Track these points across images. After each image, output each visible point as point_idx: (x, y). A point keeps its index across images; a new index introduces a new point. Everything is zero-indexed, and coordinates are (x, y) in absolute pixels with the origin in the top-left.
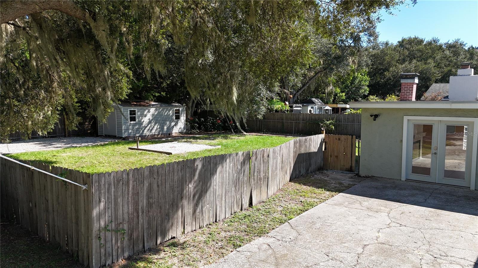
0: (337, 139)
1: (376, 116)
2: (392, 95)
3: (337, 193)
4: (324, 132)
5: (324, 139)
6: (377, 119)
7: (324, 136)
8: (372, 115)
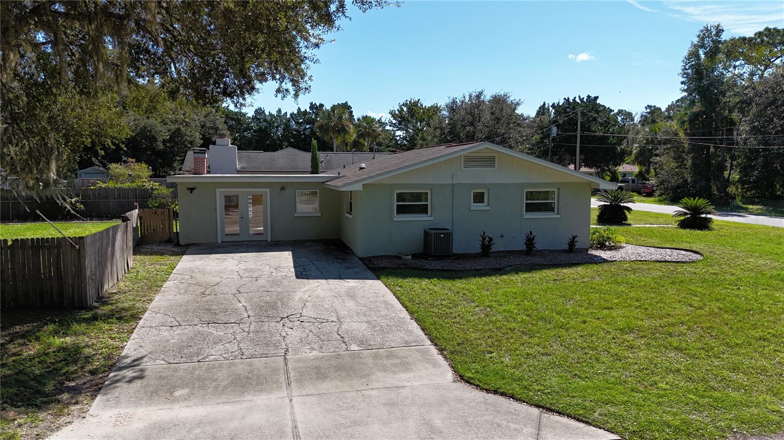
0: (154, 212)
1: (192, 190)
2: (141, 163)
3: (181, 256)
4: (138, 207)
5: (138, 214)
6: (193, 192)
7: (139, 211)
8: (188, 189)
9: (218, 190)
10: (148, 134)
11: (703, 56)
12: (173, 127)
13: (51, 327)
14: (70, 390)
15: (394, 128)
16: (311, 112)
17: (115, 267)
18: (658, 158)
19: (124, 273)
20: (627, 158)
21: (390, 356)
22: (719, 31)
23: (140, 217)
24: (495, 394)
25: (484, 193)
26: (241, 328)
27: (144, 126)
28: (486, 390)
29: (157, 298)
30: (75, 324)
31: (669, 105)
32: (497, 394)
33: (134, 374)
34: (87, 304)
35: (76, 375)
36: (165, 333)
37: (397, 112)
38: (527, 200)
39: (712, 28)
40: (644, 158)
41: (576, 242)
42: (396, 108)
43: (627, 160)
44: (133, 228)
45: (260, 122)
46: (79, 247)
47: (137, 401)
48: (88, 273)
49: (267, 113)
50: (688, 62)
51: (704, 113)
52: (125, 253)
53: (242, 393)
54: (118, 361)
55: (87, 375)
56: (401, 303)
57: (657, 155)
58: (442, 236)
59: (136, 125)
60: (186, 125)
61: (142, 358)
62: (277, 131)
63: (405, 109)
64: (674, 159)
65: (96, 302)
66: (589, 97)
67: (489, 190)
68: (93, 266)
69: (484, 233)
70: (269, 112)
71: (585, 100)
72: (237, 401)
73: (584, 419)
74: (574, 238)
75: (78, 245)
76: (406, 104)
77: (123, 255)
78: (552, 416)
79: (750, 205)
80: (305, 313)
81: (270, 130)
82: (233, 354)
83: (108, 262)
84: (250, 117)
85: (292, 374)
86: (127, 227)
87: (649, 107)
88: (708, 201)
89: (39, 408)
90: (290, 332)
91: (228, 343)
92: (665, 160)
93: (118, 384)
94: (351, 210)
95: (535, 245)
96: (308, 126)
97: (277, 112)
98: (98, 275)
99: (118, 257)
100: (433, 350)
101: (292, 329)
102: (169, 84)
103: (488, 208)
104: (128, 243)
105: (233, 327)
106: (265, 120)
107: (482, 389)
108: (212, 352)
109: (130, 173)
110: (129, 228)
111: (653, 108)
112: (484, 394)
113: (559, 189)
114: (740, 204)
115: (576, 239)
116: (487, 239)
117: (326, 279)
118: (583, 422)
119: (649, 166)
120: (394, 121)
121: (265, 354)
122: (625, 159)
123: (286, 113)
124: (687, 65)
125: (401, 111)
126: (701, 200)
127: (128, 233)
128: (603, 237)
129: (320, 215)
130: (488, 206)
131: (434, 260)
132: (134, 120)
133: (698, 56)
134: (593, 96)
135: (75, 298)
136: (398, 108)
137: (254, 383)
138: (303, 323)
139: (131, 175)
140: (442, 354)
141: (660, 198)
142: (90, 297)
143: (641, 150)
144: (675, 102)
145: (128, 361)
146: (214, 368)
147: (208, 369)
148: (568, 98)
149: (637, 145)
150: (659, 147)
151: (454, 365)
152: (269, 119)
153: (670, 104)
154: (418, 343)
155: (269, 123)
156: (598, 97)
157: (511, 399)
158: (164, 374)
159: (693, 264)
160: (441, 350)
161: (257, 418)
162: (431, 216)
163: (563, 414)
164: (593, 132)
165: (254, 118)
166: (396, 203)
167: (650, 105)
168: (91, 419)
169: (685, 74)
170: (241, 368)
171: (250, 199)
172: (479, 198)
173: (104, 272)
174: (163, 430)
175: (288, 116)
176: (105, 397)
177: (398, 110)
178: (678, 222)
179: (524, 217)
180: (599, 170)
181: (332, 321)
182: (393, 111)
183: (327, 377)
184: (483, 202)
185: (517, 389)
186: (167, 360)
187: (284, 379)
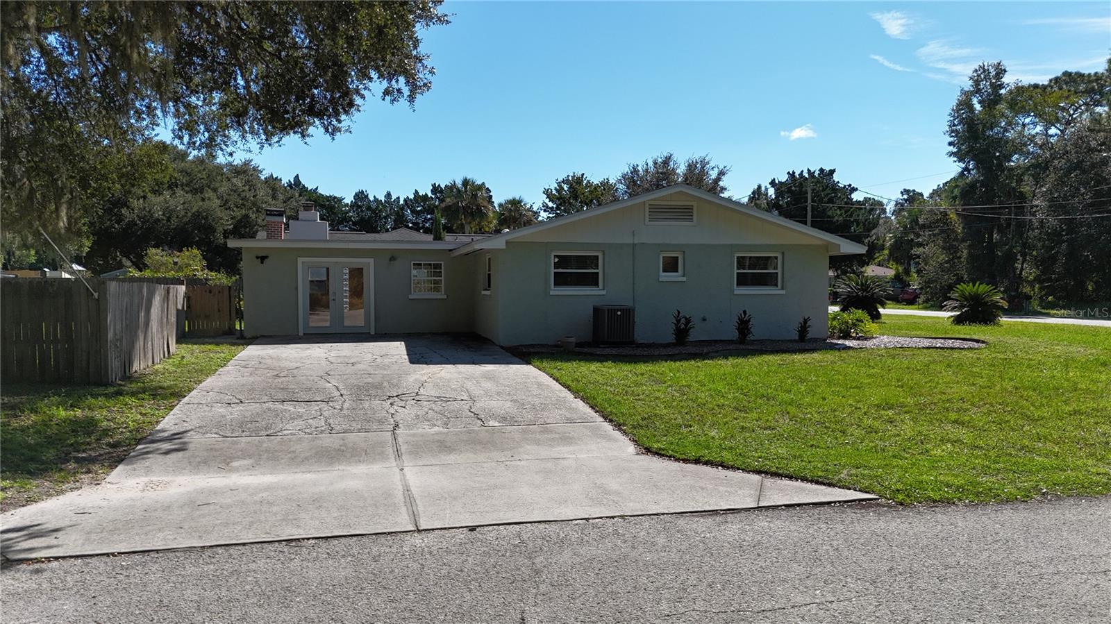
0: (208, 291)
1: (263, 259)
2: (192, 248)
3: (245, 346)
5: (186, 293)
6: (265, 262)
7: (186, 288)
8: (257, 258)
9: (300, 260)
10: (203, 222)
11: (978, 107)
12: (238, 214)
13: (54, 399)
14: (78, 460)
15: (550, 213)
16: (433, 196)
17: (150, 343)
18: (921, 249)
19: (162, 356)
20: (877, 255)
21: (545, 431)
22: (1001, 72)
23: (188, 297)
24: (696, 464)
25: (678, 257)
26: (330, 406)
27: (198, 211)
28: (683, 460)
29: (209, 380)
30: (89, 397)
31: (934, 190)
32: (699, 463)
33: (173, 447)
34: (108, 379)
35: (88, 447)
36: (220, 410)
37: (554, 192)
38: (738, 269)
39: (990, 68)
40: (902, 252)
41: (809, 326)
42: (553, 186)
43: (878, 258)
44: (178, 310)
45: (362, 210)
46: (99, 296)
47: (178, 469)
48: (110, 335)
49: (372, 198)
50: (956, 115)
51: (983, 184)
52: (165, 328)
53: (331, 464)
54: (151, 434)
55: (104, 447)
56: (560, 384)
57: (920, 245)
58: (619, 313)
59: (185, 209)
60: (257, 211)
61: (186, 432)
62: (386, 223)
63: (565, 187)
64: (944, 248)
65: (120, 380)
66: (822, 170)
67: (684, 254)
68: (118, 327)
69: (679, 312)
70: (375, 197)
71: (816, 174)
72: (326, 471)
73: (826, 481)
74: (806, 321)
75: (97, 293)
76: (568, 180)
77: (162, 331)
78: (779, 481)
79: (1052, 309)
80: (422, 391)
81: (376, 222)
82: (318, 429)
83: (140, 331)
84: (348, 204)
85: (403, 448)
86: (168, 293)
87: (906, 191)
88: (994, 287)
89: (32, 474)
90: (400, 410)
91: (311, 419)
92: (931, 252)
93: (149, 456)
94: (489, 286)
95: (752, 330)
96: (429, 216)
97: (385, 197)
98: (124, 341)
99: (155, 330)
100: (607, 427)
101: (404, 407)
102: (232, 103)
103: (684, 279)
104: (169, 317)
105: (318, 405)
106: (369, 208)
107: (678, 460)
108: (287, 426)
109: (175, 260)
110: (171, 294)
111: (911, 194)
112: (681, 464)
113: (783, 253)
114: (1039, 309)
115: (809, 323)
116: (683, 320)
117: (454, 364)
118: (824, 484)
119: (909, 265)
120: (551, 204)
121: (365, 429)
122: (875, 257)
123: (398, 198)
124: (955, 120)
125: (560, 190)
126: (984, 285)
127: (170, 303)
128: (847, 322)
129: (445, 297)
130: (684, 276)
131: (608, 347)
132: (184, 203)
133: (971, 108)
134: (828, 170)
135: (91, 370)
136: (556, 185)
137: (349, 455)
138: (419, 402)
139: (177, 262)
140: (620, 430)
141: (925, 304)
142: (112, 370)
143: (896, 241)
144: (941, 186)
145: (166, 434)
146: (290, 441)
147: (282, 442)
148: (794, 173)
149: (891, 235)
150: (922, 233)
151: (635, 439)
152: (374, 206)
153: (935, 188)
154: (584, 420)
155: (374, 211)
156: (834, 171)
157: (720, 468)
158: (216, 446)
159: (976, 351)
160: (618, 426)
161: (353, 484)
162: (604, 289)
163: (796, 478)
164: (829, 217)
165: (354, 206)
166: (553, 270)
167: (907, 188)
168: (109, 485)
169: (953, 132)
170: (327, 440)
171: (345, 280)
172: (671, 265)
173: (133, 343)
174: (215, 493)
175: (402, 202)
176: (129, 467)
177: (556, 189)
178: (952, 319)
179: (735, 293)
180: (839, 272)
181: (462, 400)
182: (548, 189)
183: (454, 450)
184: (677, 271)
185: (728, 456)
186: (221, 433)
187: (392, 451)
